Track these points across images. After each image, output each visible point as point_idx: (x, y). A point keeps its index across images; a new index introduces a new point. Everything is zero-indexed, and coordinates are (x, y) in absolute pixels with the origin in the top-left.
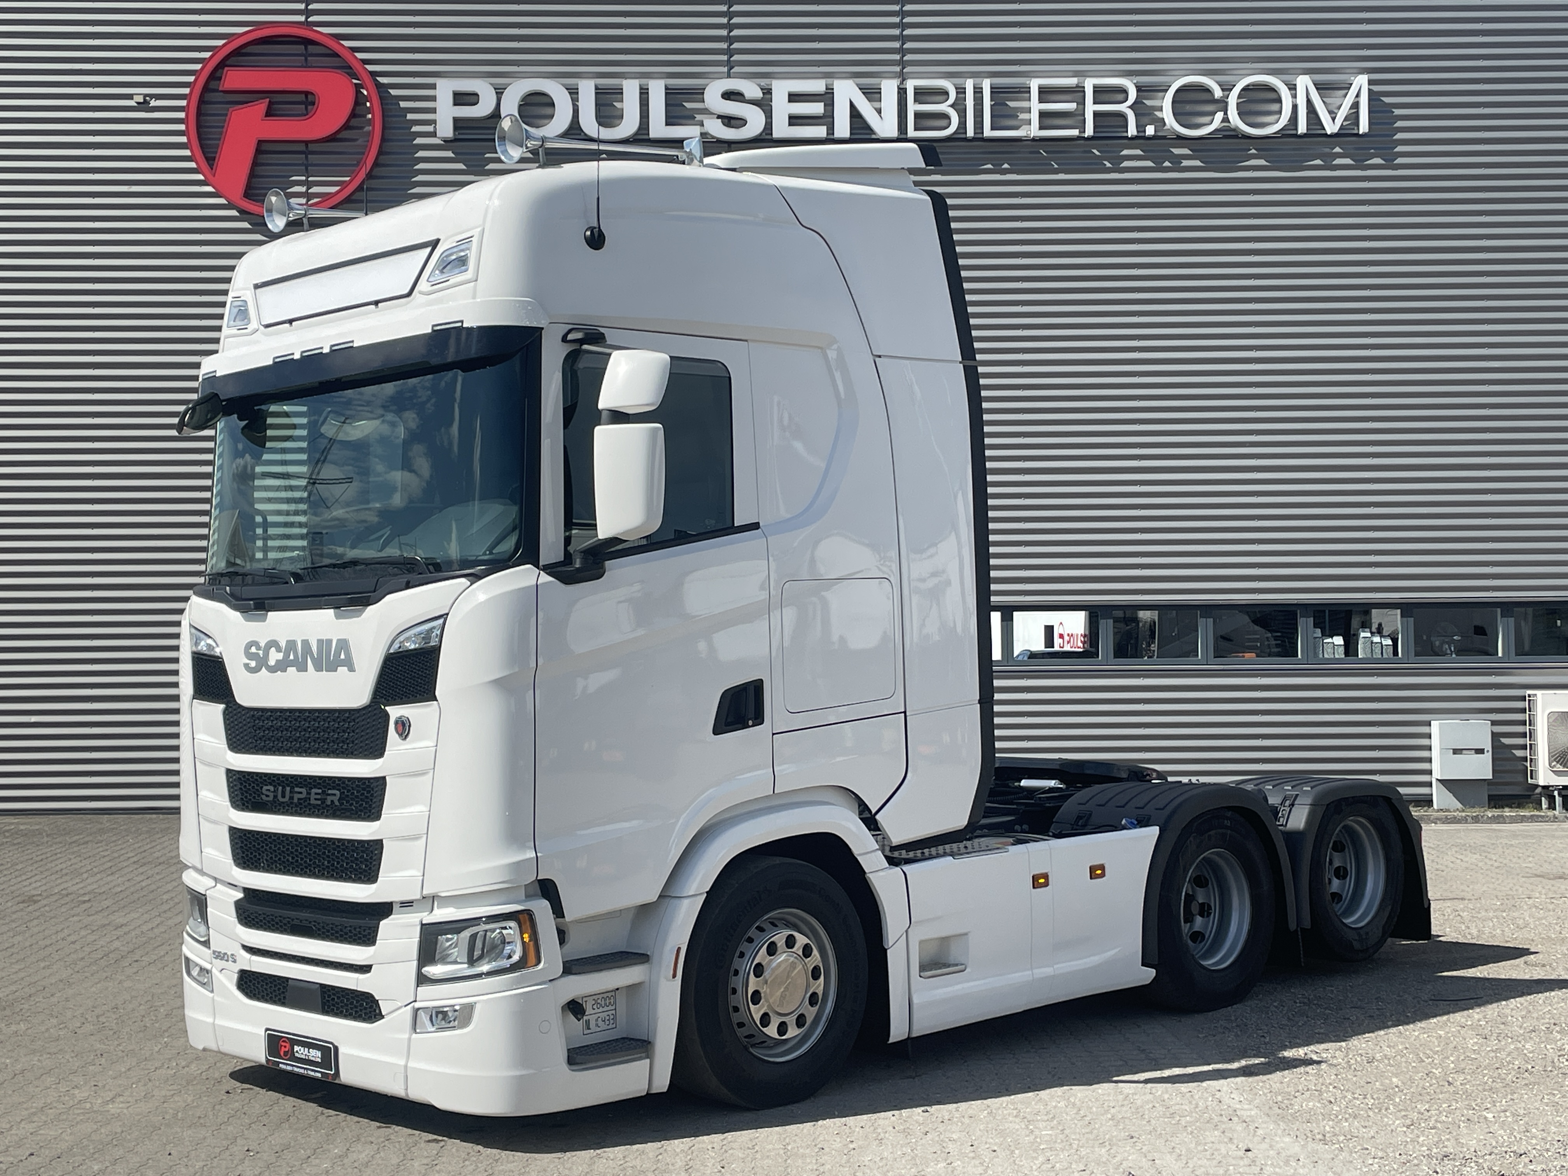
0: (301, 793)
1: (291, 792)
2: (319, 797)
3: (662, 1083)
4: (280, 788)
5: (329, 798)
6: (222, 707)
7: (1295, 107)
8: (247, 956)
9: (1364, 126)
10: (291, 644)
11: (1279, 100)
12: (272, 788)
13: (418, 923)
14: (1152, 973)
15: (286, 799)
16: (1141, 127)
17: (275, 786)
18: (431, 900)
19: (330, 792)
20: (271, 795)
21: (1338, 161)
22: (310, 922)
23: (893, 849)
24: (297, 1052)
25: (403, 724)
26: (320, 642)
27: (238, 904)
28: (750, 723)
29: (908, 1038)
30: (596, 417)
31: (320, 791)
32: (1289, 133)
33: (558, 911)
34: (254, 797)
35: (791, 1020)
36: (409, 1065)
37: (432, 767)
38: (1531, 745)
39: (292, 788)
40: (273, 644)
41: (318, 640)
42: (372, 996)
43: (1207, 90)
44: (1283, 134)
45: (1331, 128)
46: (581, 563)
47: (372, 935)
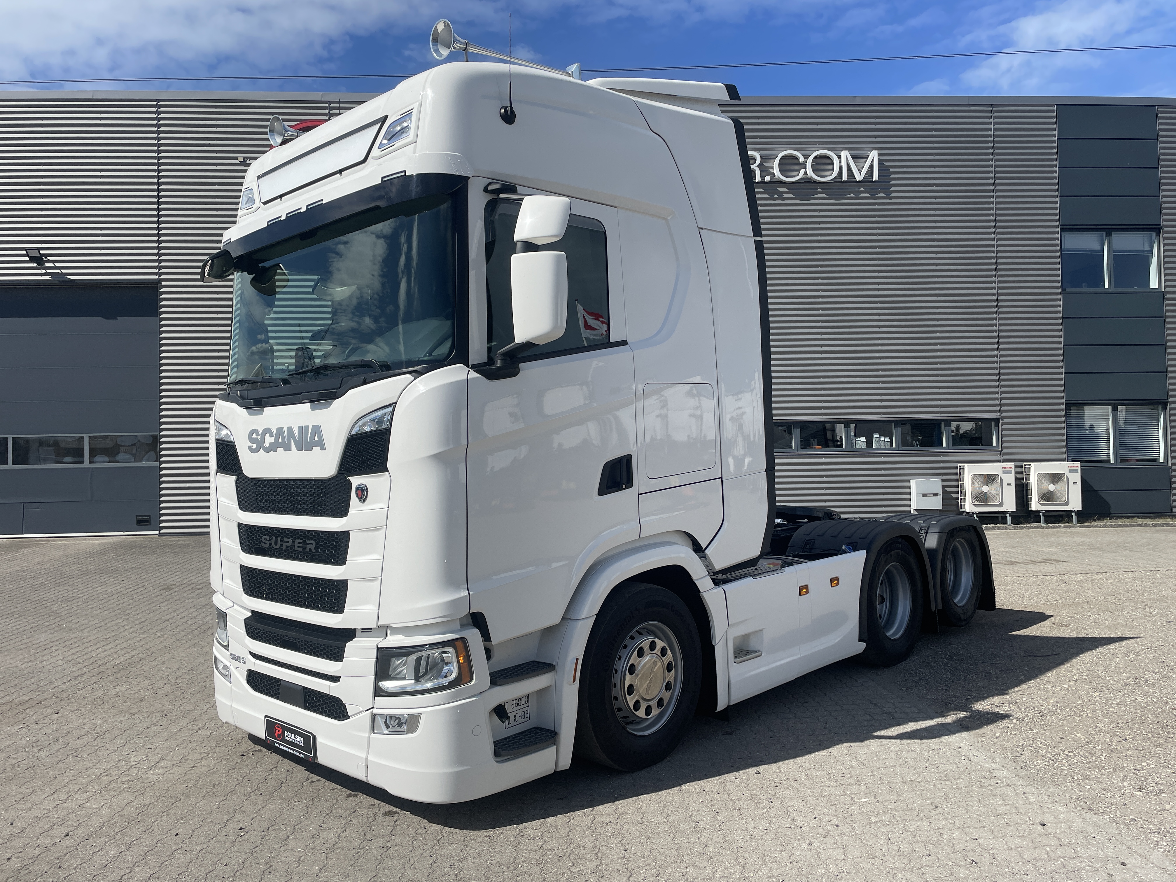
0: (288, 542)
1: (281, 541)
2: (301, 545)
3: (566, 762)
4: (274, 538)
5: (308, 547)
6: (235, 478)
7: (841, 167)
8: (253, 659)
9: (875, 177)
10: (280, 430)
11: (833, 164)
12: (268, 538)
13: (375, 647)
14: (863, 645)
15: (278, 546)
16: (763, 177)
17: (270, 537)
18: (385, 630)
19: (309, 542)
20: (268, 543)
21: (862, 195)
22: (295, 639)
23: (715, 573)
24: (287, 736)
25: (362, 490)
26: (300, 428)
27: (247, 621)
28: (624, 486)
29: (729, 706)
30: (512, 248)
31: (301, 541)
32: (838, 180)
33: (486, 636)
34: (257, 544)
35: (654, 703)
36: (369, 758)
37: (385, 524)
38: (961, 491)
39: (282, 538)
40: (267, 431)
41: (299, 427)
42: (341, 700)
43: (796, 158)
44: (834, 181)
45: (859, 177)
46: (501, 363)
47: (340, 653)
